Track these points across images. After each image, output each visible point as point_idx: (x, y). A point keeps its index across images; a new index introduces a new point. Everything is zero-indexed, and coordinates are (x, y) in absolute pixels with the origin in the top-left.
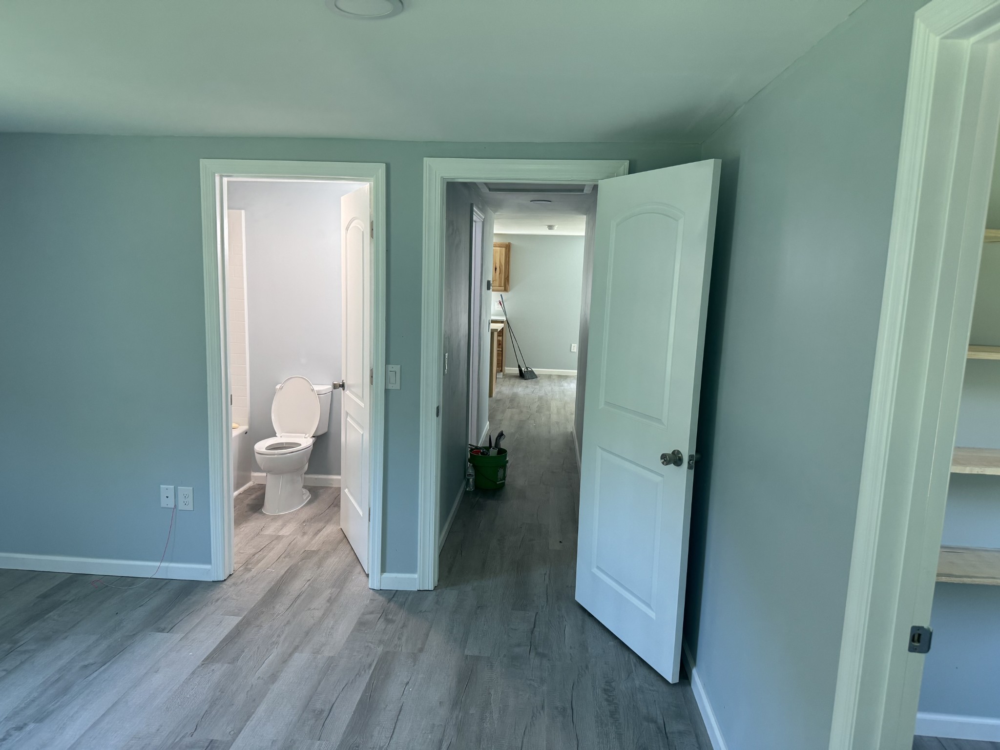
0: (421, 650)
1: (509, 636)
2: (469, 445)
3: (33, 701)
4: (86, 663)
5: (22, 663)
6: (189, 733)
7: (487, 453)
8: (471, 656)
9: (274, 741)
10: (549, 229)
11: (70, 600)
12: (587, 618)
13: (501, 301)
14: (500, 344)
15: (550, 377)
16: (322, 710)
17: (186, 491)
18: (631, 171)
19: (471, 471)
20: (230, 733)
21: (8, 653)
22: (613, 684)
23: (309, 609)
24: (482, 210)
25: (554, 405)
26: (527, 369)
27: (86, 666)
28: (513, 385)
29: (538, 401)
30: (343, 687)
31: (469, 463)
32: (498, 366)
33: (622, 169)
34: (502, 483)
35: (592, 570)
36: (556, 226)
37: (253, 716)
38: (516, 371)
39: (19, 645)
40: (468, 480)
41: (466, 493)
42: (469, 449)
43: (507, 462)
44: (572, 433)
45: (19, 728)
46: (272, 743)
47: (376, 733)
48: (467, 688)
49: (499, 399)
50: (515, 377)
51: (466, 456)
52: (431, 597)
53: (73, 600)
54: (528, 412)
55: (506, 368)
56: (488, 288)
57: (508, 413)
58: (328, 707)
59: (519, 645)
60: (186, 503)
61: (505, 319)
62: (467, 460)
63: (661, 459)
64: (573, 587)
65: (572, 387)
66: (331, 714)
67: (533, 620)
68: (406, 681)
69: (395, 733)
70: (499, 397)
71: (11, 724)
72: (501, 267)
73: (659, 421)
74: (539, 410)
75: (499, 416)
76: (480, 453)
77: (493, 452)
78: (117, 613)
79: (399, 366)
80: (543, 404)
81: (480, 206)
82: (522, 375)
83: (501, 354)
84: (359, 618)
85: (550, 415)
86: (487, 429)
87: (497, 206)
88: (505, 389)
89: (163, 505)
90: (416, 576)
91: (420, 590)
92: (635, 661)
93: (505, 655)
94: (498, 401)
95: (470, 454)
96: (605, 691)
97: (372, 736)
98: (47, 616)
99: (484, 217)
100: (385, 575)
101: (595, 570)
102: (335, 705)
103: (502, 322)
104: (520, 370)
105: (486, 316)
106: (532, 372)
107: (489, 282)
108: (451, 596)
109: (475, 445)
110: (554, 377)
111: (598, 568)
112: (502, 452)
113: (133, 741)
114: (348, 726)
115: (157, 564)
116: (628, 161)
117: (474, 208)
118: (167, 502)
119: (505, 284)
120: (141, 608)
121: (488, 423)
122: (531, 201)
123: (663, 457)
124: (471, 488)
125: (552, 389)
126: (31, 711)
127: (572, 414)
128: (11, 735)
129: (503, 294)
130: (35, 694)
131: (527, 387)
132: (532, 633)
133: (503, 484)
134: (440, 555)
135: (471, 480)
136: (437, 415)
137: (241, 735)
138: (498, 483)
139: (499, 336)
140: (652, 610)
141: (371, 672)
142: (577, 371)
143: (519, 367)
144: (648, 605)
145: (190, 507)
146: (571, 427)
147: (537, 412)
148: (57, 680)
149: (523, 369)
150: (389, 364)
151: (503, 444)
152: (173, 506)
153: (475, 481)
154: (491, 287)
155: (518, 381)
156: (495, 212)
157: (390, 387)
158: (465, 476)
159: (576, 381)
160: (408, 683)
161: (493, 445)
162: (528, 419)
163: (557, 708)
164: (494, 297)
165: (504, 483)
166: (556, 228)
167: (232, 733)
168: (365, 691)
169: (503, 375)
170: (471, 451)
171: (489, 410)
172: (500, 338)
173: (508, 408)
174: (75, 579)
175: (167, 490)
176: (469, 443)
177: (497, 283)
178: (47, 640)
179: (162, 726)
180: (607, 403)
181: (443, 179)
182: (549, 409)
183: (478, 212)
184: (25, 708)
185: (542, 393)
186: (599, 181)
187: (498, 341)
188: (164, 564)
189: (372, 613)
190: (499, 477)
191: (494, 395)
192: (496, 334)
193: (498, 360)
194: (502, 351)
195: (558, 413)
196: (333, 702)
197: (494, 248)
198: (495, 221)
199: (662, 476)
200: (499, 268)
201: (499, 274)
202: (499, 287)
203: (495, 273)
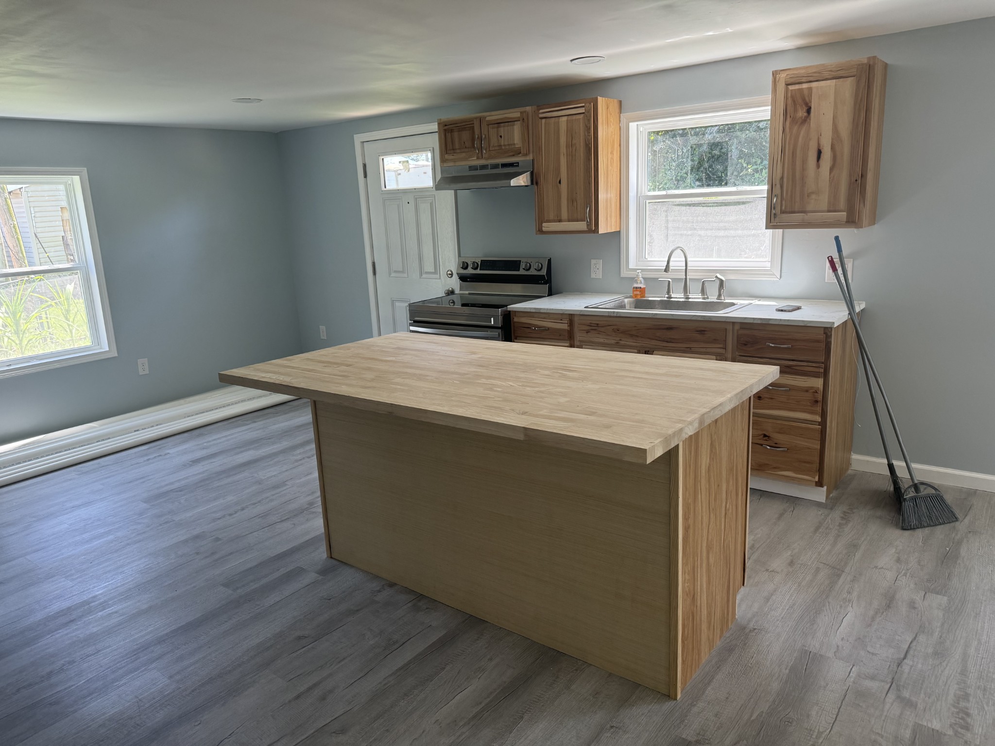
119: (854, 204)
200: (833, 148)
201: (831, 169)
202: (829, 211)
203: (818, 166)
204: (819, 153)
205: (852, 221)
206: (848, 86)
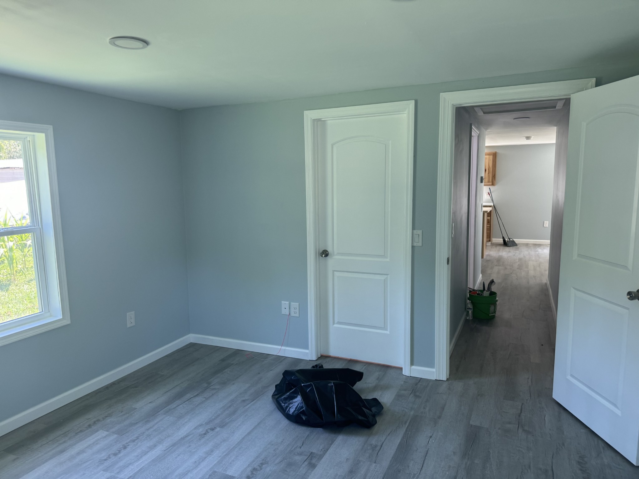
0: (439, 417)
1: (502, 416)
2: (469, 288)
3: (219, 416)
4: (244, 399)
5: (213, 395)
6: (299, 446)
7: (482, 295)
8: (475, 425)
9: (347, 459)
10: (527, 139)
11: (235, 364)
12: (562, 411)
13: (489, 192)
14: (489, 222)
15: (527, 245)
16: (376, 445)
17: (295, 305)
18: (598, 84)
19: (470, 306)
20: (322, 450)
21: (206, 389)
22: (586, 459)
23: (366, 383)
24: (478, 128)
25: (531, 264)
26: (509, 239)
27: (244, 401)
28: (499, 251)
29: (519, 261)
30: (389, 433)
31: (468, 301)
32: (487, 238)
33: (590, 84)
34: (493, 315)
35: (567, 377)
36: (533, 137)
37: (335, 442)
38: (501, 241)
39: (211, 385)
40: (468, 312)
41: (466, 321)
42: (468, 291)
43: (497, 301)
44: (546, 284)
45: (212, 429)
46: (347, 460)
47: (411, 465)
48: (472, 446)
49: (488, 259)
50: (500, 245)
51: (466, 296)
52: (445, 385)
53: (237, 364)
54: (511, 269)
55: (493, 239)
56: (482, 182)
57: (496, 269)
58: (380, 444)
59: (510, 423)
60: (295, 313)
61: (493, 205)
62: (467, 298)
63: (628, 295)
64: (551, 389)
65: (545, 252)
66: (382, 448)
67: (520, 408)
68: (430, 435)
69: (424, 467)
70: (488, 258)
71: (208, 427)
72: (489, 169)
73: (625, 267)
74: (520, 267)
75: (489, 271)
76: (476, 294)
77: (486, 294)
78: (259, 373)
79: (421, 231)
80: (522, 264)
81: (476, 126)
82: (505, 244)
83: (489, 229)
84: (398, 392)
85: (528, 271)
86: (480, 279)
87: (488, 124)
88: (492, 253)
89: (283, 313)
90: (434, 370)
91: (437, 380)
92: (603, 445)
93: (499, 428)
94: (488, 261)
95: (469, 294)
96: (579, 463)
97: (408, 466)
98: (224, 371)
99: (479, 133)
100: (413, 367)
101: (569, 377)
102: (384, 443)
103: (490, 206)
104: (504, 241)
105: (480, 201)
106: (513, 241)
107: (482, 178)
108: (459, 386)
109: (472, 288)
110: (530, 245)
111: (572, 376)
112: (493, 294)
113: (269, 446)
114: (393, 458)
115: (279, 347)
116: (595, 79)
117: (473, 126)
118: (285, 312)
119: (493, 181)
120: (271, 371)
121: (481, 275)
122: (514, 119)
123: (629, 293)
124: (470, 317)
125: (529, 253)
126: (217, 421)
127: (545, 270)
128: (208, 432)
129: (490, 187)
130: (219, 412)
131: (510, 252)
132: (519, 416)
133: (494, 317)
134: (450, 358)
135: (470, 312)
136: (448, 263)
137: (328, 452)
138: (490, 315)
139: (488, 216)
140: (619, 410)
141: (406, 426)
142: (550, 241)
143: (503, 238)
144: (615, 405)
145: (297, 315)
146: (545, 279)
147: (518, 269)
148: (230, 407)
149: (506, 240)
150: (414, 230)
151: (494, 288)
152: (288, 314)
153: (473, 313)
154: (483, 181)
155: (502, 248)
156: (486, 129)
157: (415, 244)
158: (466, 309)
159: (549, 249)
160: (431, 437)
161: (486, 289)
162: (511, 273)
163: (541, 469)
164: (485, 190)
165: (495, 315)
166: (532, 138)
167: (323, 450)
168: (403, 438)
169: (491, 244)
170: (469, 292)
171: (482, 267)
172: (489, 218)
173: (496, 266)
174: (238, 352)
175: (285, 304)
176: (468, 287)
177: (487, 180)
178: (224, 384)
179: (284, 440)
180: (579, 255)
181: (453, 105)
182: (527, 267)
183: (475, 129)
184: (215, 419)
185: (521, 256)
186: (571, 95)
187: (488, 220)
188: (283, 348)
189: (405, 390)
190: (491, 311)
191: (484, 257)
192: (486, 214)
193: (487, 233)
194: (490, 227)
195: (535, 269)
196: (383, 442)
197: (486, 156)
198: (486, 136)
199: (628, 309)
200: (488, 169)
201: (488, 174)
202: (488, 182)
203: (485, 173)
204: (485, 170)
205: (493, 184)
206: (491, 157)
